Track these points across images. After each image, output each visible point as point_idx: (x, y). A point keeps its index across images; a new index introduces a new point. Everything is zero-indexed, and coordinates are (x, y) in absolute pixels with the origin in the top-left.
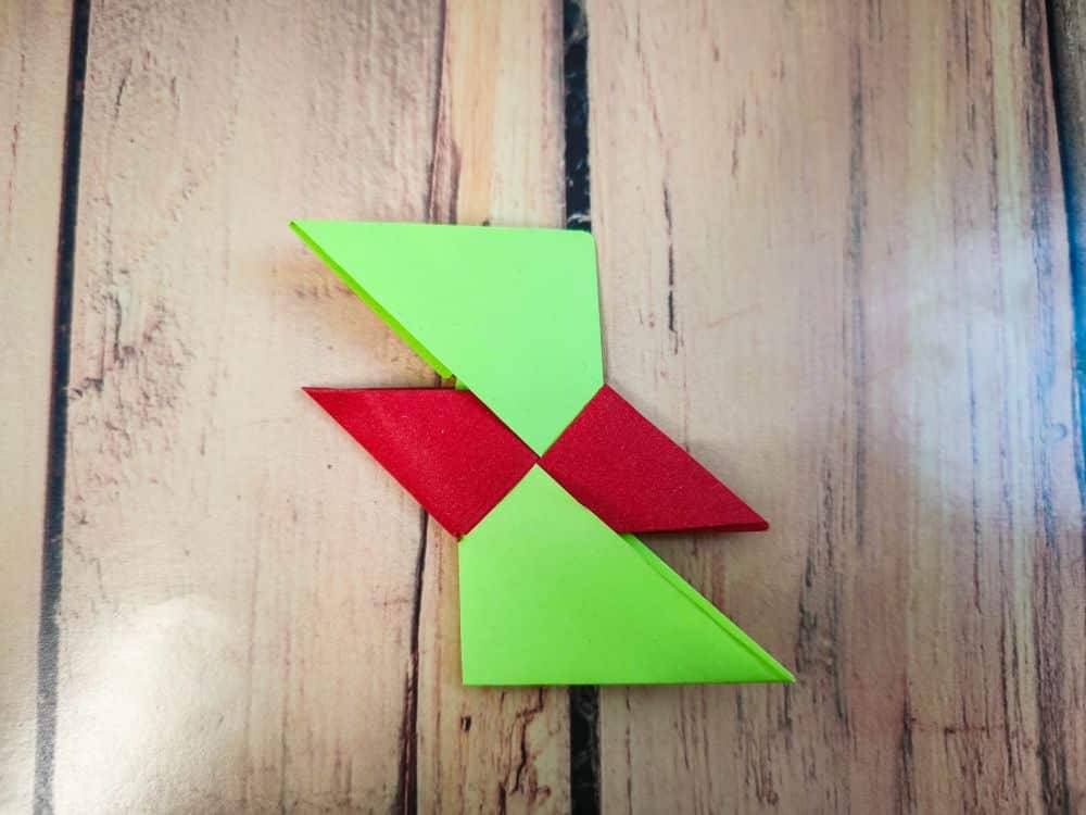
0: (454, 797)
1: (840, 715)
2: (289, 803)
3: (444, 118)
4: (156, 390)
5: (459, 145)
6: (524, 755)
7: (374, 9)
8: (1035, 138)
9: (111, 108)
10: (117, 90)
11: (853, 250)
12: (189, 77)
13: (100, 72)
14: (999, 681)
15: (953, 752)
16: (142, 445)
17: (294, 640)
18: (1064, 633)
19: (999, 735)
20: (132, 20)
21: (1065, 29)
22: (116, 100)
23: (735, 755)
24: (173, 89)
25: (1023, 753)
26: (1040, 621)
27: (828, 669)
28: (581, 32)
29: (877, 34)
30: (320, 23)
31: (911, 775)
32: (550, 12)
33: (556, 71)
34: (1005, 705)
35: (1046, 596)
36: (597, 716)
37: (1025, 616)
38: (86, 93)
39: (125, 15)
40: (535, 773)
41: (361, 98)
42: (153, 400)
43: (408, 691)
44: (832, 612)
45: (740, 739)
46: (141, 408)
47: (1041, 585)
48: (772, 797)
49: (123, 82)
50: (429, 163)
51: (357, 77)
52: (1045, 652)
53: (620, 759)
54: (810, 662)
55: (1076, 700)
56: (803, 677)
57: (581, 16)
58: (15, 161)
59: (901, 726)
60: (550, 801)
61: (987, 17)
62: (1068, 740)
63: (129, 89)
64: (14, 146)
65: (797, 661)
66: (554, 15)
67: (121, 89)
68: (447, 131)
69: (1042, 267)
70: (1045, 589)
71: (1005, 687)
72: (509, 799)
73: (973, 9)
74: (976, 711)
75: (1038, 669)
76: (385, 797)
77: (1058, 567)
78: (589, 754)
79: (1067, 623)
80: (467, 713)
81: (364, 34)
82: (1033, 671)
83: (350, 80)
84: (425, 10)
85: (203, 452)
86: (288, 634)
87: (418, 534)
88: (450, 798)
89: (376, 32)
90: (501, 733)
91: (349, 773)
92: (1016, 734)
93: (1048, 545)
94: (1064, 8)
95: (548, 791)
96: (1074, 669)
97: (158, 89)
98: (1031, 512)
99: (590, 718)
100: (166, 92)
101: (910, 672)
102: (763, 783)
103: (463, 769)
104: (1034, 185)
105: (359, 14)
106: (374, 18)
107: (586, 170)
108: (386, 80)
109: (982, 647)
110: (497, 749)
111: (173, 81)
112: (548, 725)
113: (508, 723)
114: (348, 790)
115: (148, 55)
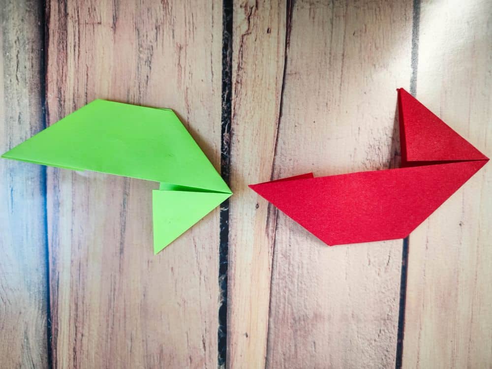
0: (274, 6)
1: (138, 30)
2: (331, 5)
3: (271, 247)
4: (375, 151)
5: (266, 237)
6: (249, 19)
7: (296, 290)
8: (56, 237)
9: (392, 255)
10: (390, 261)
11: (126, 196)
12: (363, 266)
13: (396, 269)
14: (81, 41)
15: (99, 16)
16: (381, 132)
17: (328, 61)
18: (56, 56)
19: (82, 21)
20: (384, 288)
21: (43, 278)
22: (390, 258)
23: (175, 17)
24: (369, 261)
25: (74, 15)
26: (65, 61)
27: (142, 46)
28: (221, 279)
29: (113, 277)
30: (316, 285)
31: (114, 9)
32: (232, 287)
33: (230, 265)
34: (79, 31)
35: (62, 70)
36: (223, 32)
37: (70, 64)
38: (401, 261)
39: (387, 290)
40: (245, 13)
41: (301, 255)
42: (377, 147)
43: (289, 43)
44: (139, 66)
45: (174, 23)
46: (381, 145)
47: (64, 74)
48: (163, 2)
49: (388, 265)
50: (277, 231)
51: (302, 263)
52: (64, 50)
53: (215, 17)
54: (148, 49)
55: (53, 33)
56: (151, 44)
57: (221, 285)
58: (427, 237)
59: (117, 25)
60: (240, 3)
61: (72, 283)
62: (57, 19)
63: (386, 262)
64: (427, 242)
65: (152, 49)
66: (231, 286)
67: (389, 262)
68: (270, 243)
69: (57, 188)
70: (63, 72)
71: (79, 38)
72: (255, 4)
73: (77, 286)
74: (90, 30)
75: (67, 44)
76: (298, 6)
77: (57, 80)
78: (226, 19)
79: (55, 60)
80: (268, 34)
81: (300, 280)
82: (68, 43)
83: (305, 262)
84: (278, 289)
85: (359, 128)
86: (330, 63)
87: (284, 97)
88: (275, 5)
89: (295, 280)
90: (257, 27)
91: (310, 15)
92: (75, 21)
93: (61, 88)
94: (43, 286)
95: (241, 7)
96: (54, 44)
97: (375, 262)
98: (66, 100)
99: (226, 32)
100: (372, 260)
101: (112, 45)
102: (166, 7)
103: (270, 15)
104: (58, 219)
105: (302, 288)
106: (296, 286)
107: (221, 227)
108: (292, 262)
109: (86, 52)
110: (258, 21)
111: (369, 264)
112: (240, 30)
113: (254, 31)
114: (310, 9)
115: (379, 274)
